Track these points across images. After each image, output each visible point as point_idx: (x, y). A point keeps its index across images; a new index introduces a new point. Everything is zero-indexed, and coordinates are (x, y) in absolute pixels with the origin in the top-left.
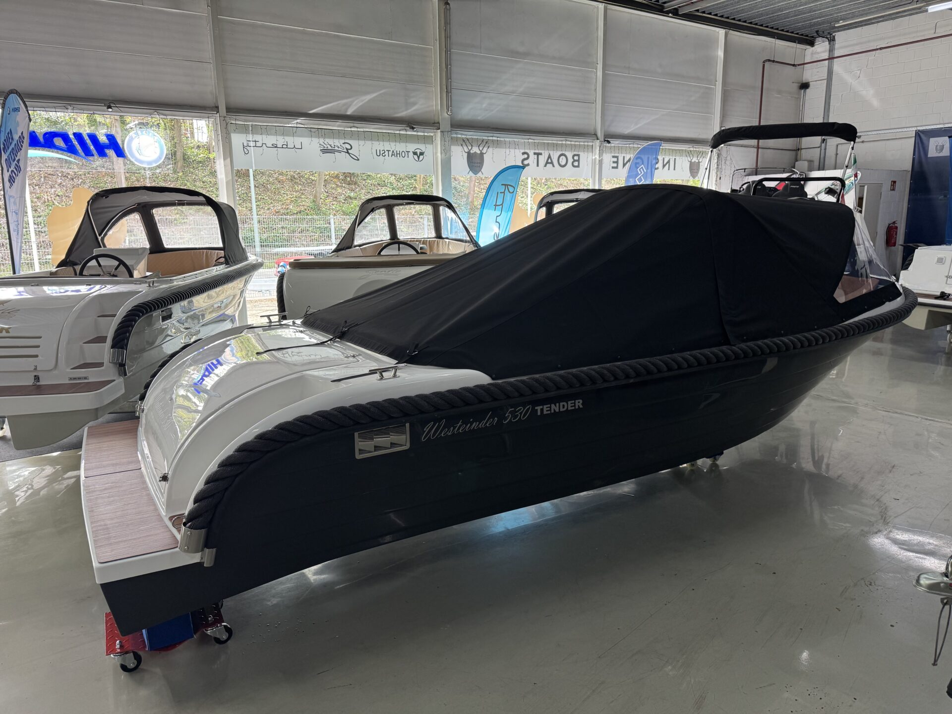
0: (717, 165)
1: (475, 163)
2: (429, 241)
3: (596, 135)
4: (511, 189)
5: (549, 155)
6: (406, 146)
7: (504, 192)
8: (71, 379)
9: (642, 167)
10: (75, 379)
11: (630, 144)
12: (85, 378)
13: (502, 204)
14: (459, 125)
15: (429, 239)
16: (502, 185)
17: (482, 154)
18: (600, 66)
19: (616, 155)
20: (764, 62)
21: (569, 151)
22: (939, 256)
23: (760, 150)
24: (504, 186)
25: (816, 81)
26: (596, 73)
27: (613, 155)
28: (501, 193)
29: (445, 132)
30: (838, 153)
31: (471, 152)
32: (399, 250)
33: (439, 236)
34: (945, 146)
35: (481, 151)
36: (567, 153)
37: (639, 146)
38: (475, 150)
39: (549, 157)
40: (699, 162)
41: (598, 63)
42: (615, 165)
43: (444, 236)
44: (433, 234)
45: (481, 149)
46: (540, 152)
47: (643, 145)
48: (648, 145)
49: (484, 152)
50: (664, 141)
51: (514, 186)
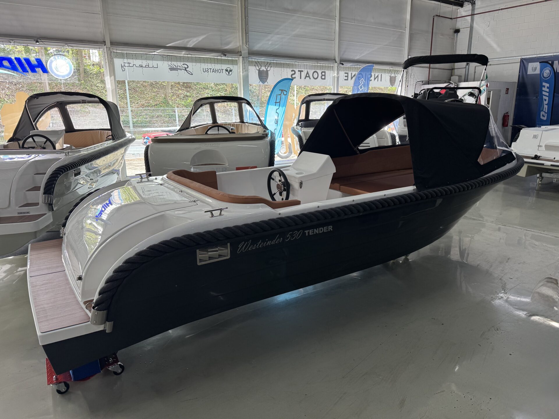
0: (406, 78)
1: (263, 76)
2: (236, 124)
3: (335, 60)
4: (285, 93)
5: (308, 72)
6: (221, 66)
7: (281, 95)
8: (19, 213)
9: (362, 80)
10: (21, 213)
11: (355, 66)
12: (28, 213)
13: (280, 102)
14: (252, 53)
15: (236, 123)
16: (280, 90)
17: (267, 71)
18: (337, 18)
19: (347, 72)
20: (434, 16)
21: (319, 70)
22: (535, 134)
23: (431, 69)
24: (281, 91)
25: (464, 28)
26: (335, 23)
27: (345, 72)
28: (279, 95)
29: (245, 57)
30: (476, 71)
31: (261, 69)
32: (218, 130)
33: (242, 121)
34: (537, 68)
35: (267, 69)
36: (318, 71)
37: (360, 67)
38: (263, 68)
39: (308, 73)
40: (395, 77)
41: (336, 16)
42: (346, 78)
43: (245, 121)
44: (239, 120)
45: (266, 68)
46: (302, 70)
47: (363, 66)
48: (366, 66)
49: (269, 70)
50: (375, 64)
51: (286, 90)
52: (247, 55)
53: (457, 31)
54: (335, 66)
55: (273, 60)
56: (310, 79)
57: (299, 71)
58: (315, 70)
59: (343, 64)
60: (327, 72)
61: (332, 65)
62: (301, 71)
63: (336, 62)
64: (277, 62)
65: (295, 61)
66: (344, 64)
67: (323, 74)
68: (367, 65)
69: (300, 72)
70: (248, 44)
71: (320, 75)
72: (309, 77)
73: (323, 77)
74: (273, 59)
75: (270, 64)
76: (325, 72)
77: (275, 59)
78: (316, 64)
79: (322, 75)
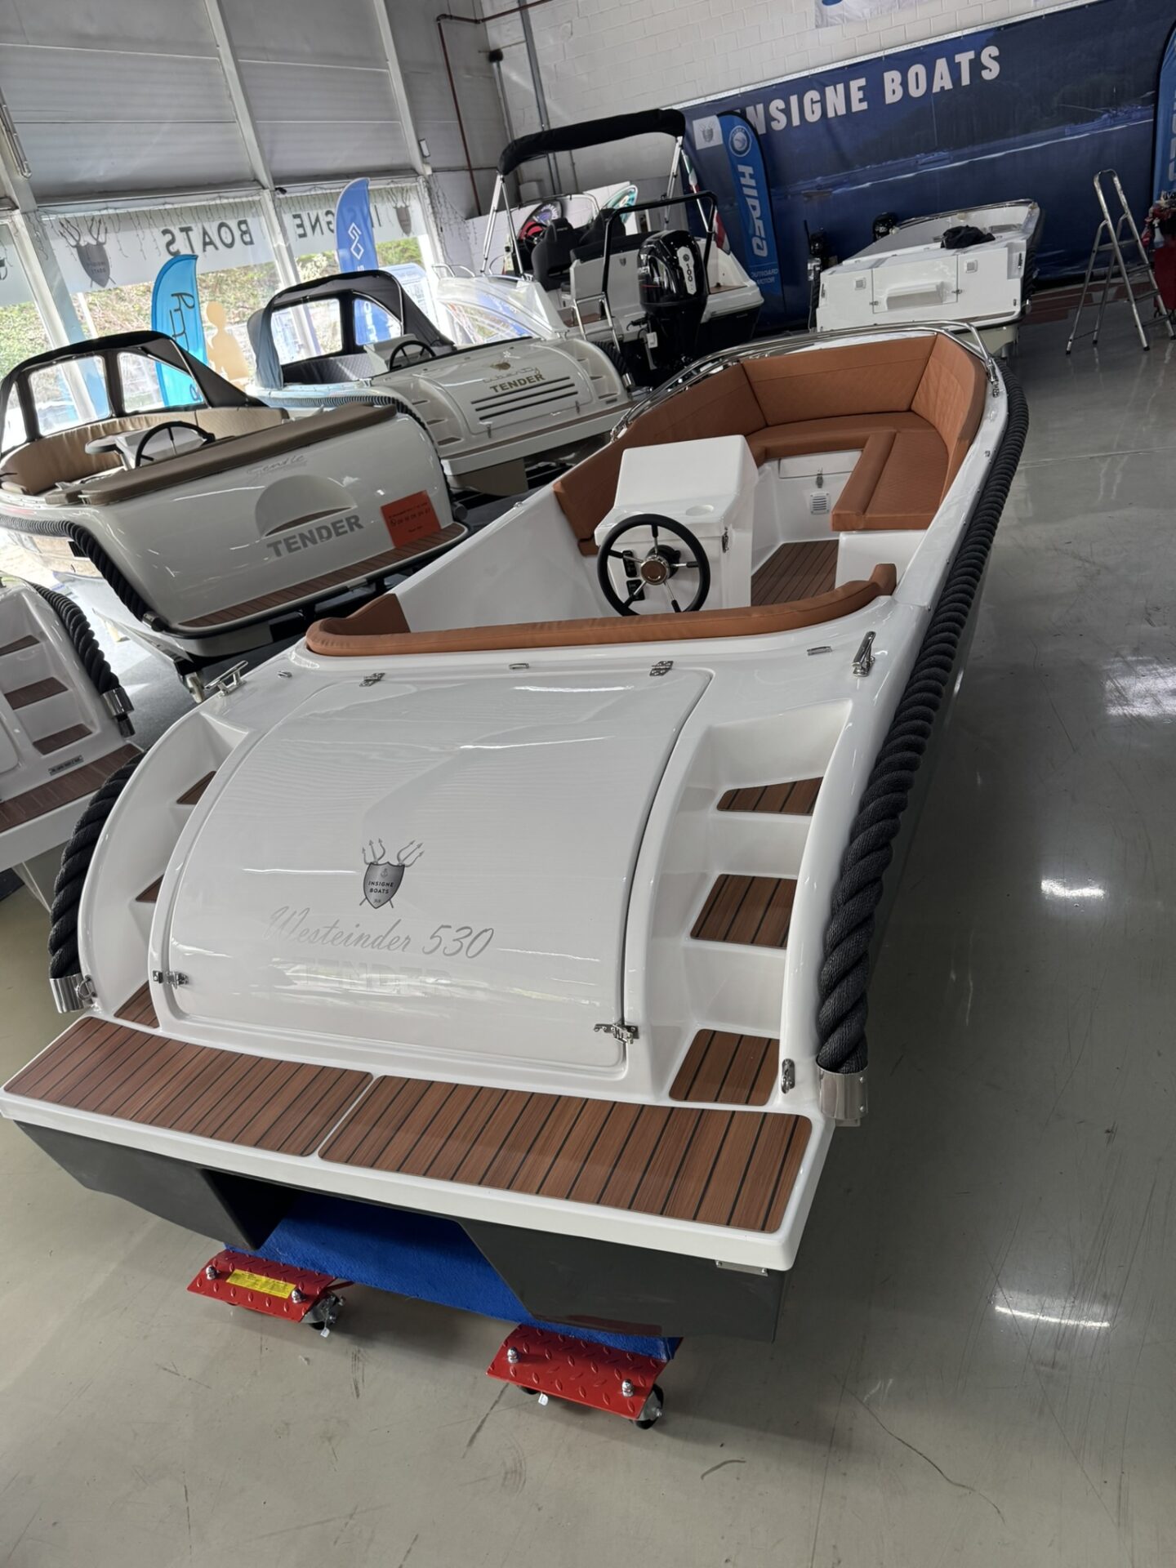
0: (433, 208)
1: (94, 265)
4: (190, 301)
5: (204, 229)
7: (180, 309)
8: (53, 771)
9: (354, 228)
10: (60, 768)
12: (78, 760)
13: (184, 332)
16: (173, 295)
17: (100, 245)
18: (224, 50)
20: (438, 19)
21: (231, 218)
23: (474, 173)
24: (176, 298)
25: (510, 46)
26: (222, 64)
28: (176, 310)
29: (31, 212)
31: (82, 243)
32: (172, 439)
34: (714, 131)
35: (97, 240)
38: (87, 240)
39: (205, 233)
40: (407, 207)
41: (219, 43)
42: (301, 231)
43: (128, 410)
44: (107, 412)
45: (96, 236)
46: (189, 225)
49: (104, 241)
51: (191, 293)
52: (32, 204)
53: (496, 56)
54: (264, 197)
55: (106, 208)
56: (216, 248)
57: (182, 230)
58: (220, 222)
59: (283, 191)
60: (249, 221)
61: (256, 198)
62: (186, 230)
63: (264, 188)
64: (118, 211)
65: (162, 200)
66: (287, 189)
67: (243, 227)
68: (353, 182)
69: (185, 233)
70: (28, 168)
71: (237, 234)
72: (211, 243)
73: (247, 238)
74: (104, 205)
75: (100, 222)
76: (245, 222)
77: (110, 204)
78: (218, 202)
79: (243, 233)
